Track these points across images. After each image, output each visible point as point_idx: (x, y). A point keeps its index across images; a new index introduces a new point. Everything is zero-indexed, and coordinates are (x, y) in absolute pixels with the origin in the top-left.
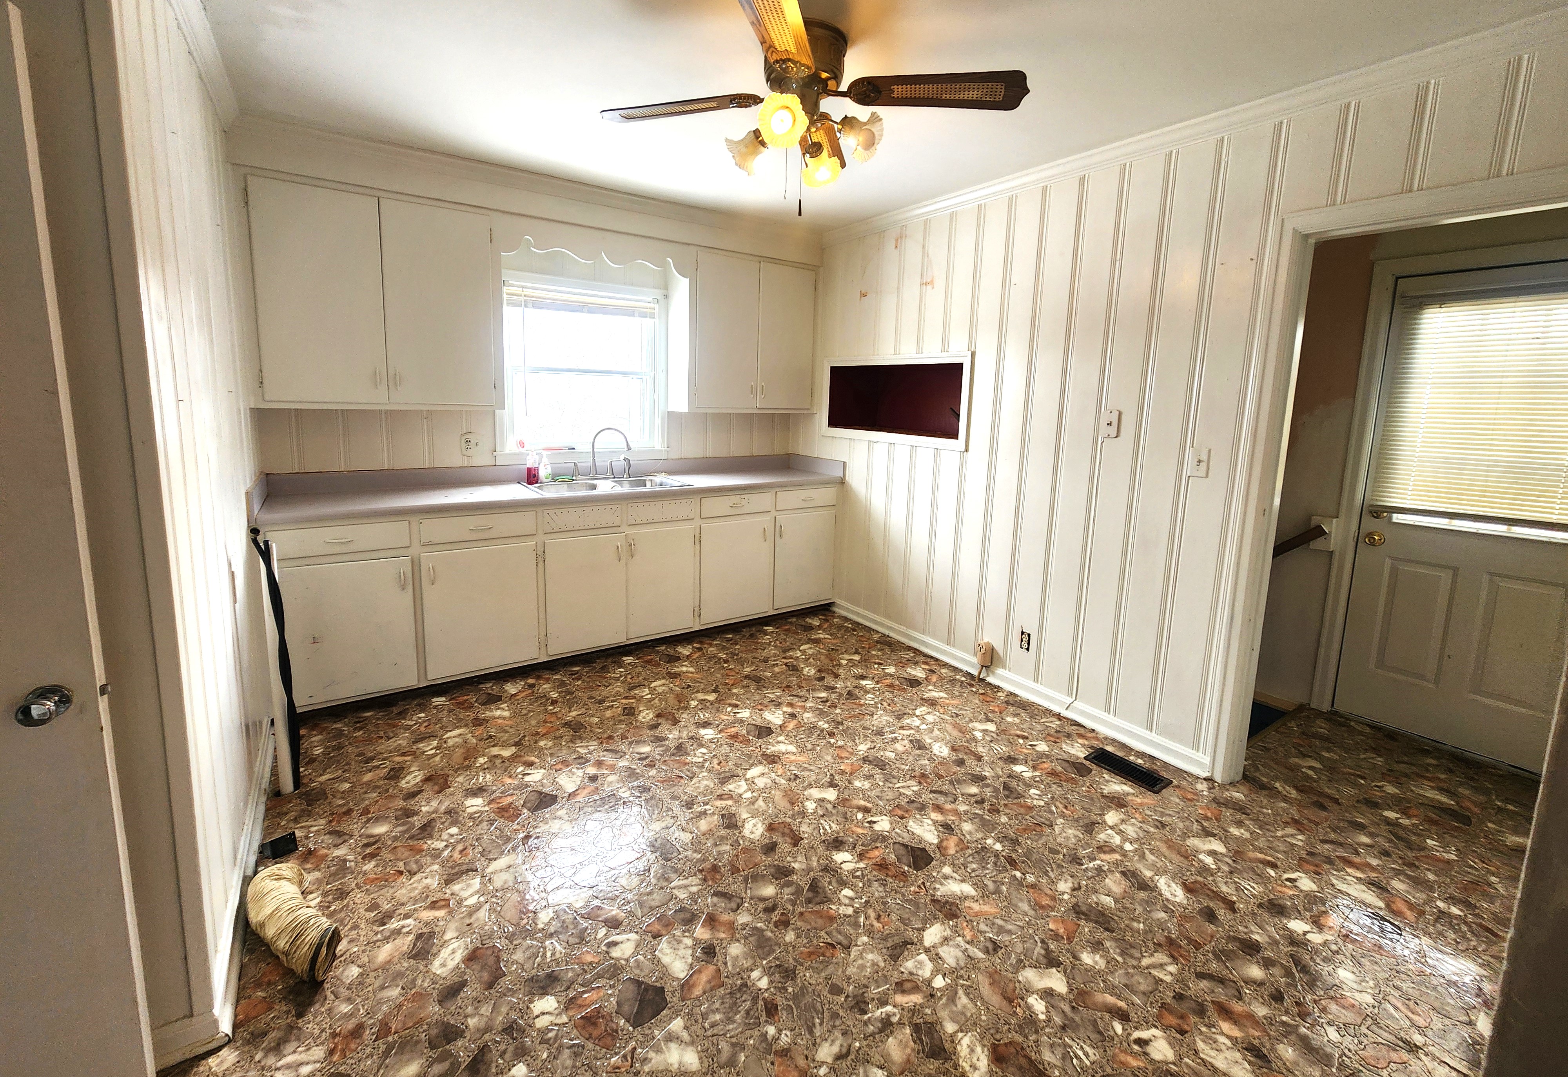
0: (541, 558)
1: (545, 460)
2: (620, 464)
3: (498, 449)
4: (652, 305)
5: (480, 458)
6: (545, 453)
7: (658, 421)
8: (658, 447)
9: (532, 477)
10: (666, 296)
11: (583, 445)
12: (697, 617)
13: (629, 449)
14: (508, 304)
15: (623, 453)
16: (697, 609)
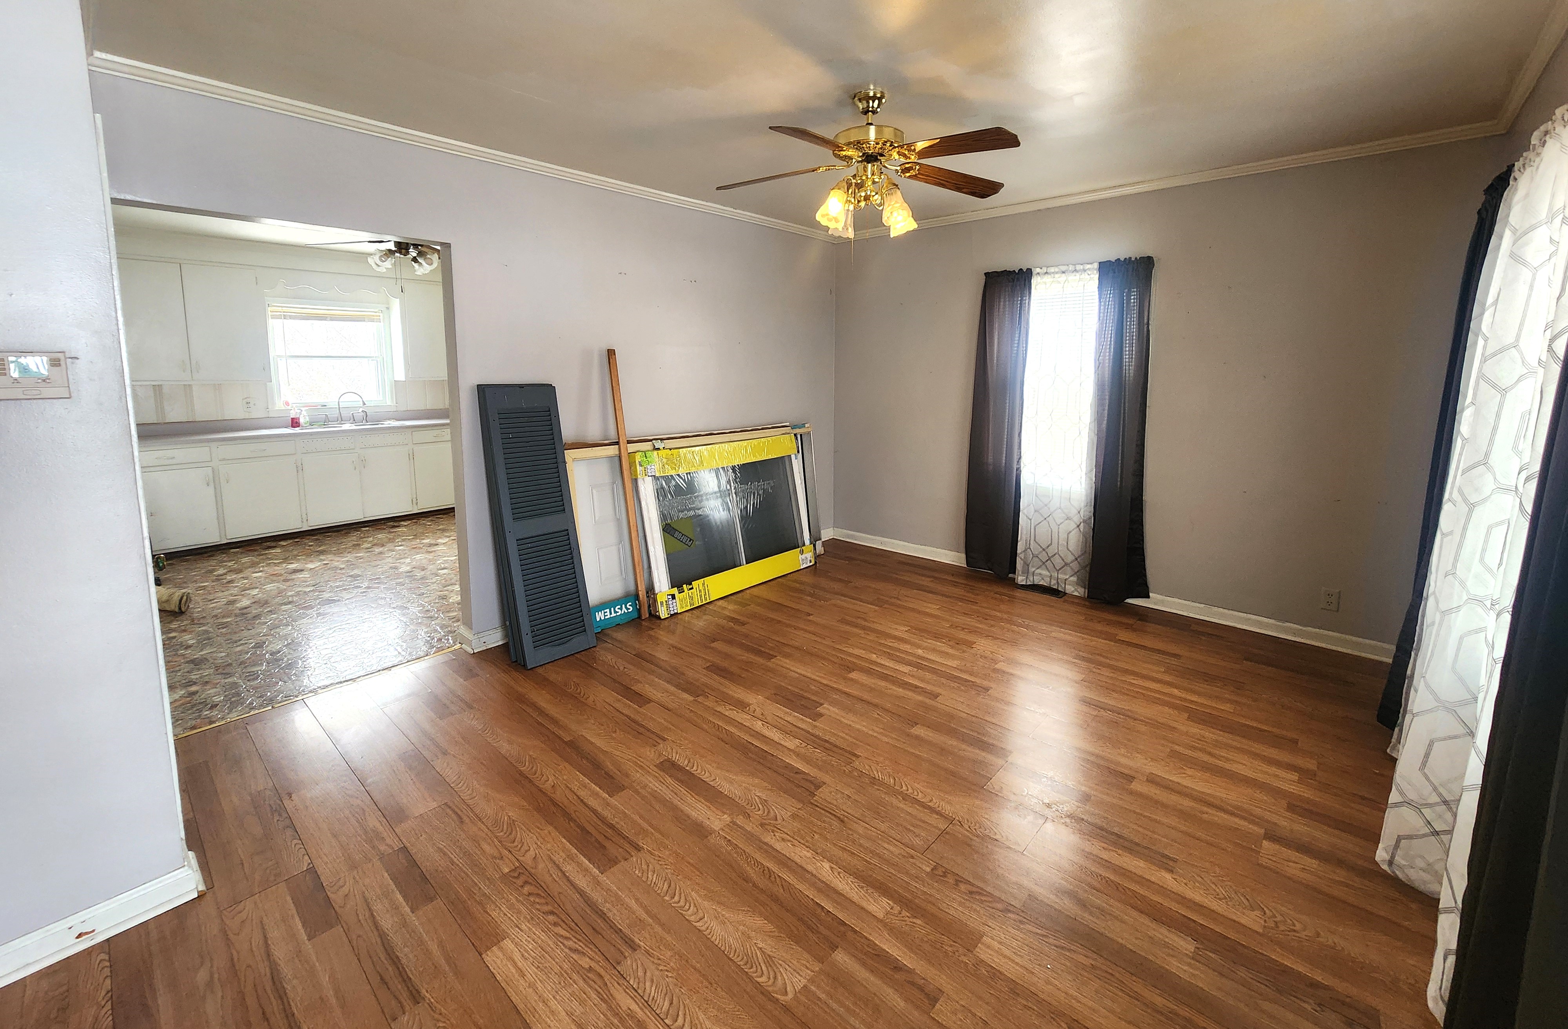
0: (299, 468)
1: (304, 413)
2: (359, 415)
3: (270, 407)
4: (377, 314)
5: (257, 413)
6: (303, 409)
7: (388, 388)
8: (389, 403)
9: (295, 423)
10: (388, 308)
11: (332, 401)
12: (415, 504)
13: (364, 404)
14: (273, 317)
15: (361, 407)
16: (414, 500)
